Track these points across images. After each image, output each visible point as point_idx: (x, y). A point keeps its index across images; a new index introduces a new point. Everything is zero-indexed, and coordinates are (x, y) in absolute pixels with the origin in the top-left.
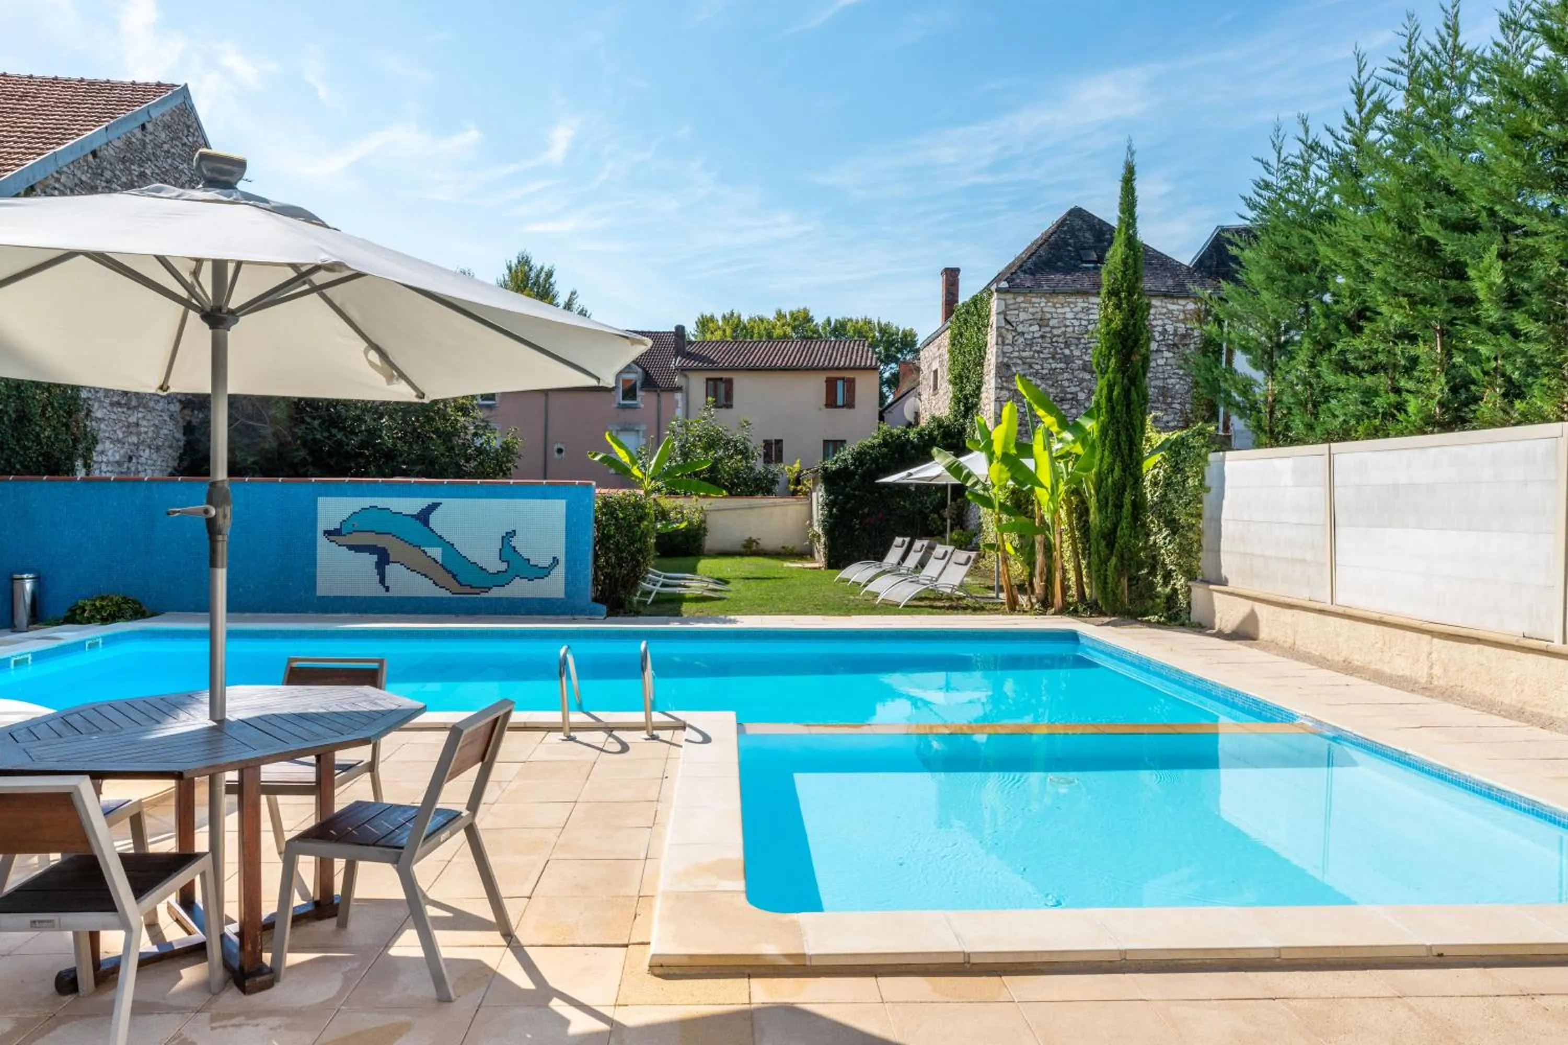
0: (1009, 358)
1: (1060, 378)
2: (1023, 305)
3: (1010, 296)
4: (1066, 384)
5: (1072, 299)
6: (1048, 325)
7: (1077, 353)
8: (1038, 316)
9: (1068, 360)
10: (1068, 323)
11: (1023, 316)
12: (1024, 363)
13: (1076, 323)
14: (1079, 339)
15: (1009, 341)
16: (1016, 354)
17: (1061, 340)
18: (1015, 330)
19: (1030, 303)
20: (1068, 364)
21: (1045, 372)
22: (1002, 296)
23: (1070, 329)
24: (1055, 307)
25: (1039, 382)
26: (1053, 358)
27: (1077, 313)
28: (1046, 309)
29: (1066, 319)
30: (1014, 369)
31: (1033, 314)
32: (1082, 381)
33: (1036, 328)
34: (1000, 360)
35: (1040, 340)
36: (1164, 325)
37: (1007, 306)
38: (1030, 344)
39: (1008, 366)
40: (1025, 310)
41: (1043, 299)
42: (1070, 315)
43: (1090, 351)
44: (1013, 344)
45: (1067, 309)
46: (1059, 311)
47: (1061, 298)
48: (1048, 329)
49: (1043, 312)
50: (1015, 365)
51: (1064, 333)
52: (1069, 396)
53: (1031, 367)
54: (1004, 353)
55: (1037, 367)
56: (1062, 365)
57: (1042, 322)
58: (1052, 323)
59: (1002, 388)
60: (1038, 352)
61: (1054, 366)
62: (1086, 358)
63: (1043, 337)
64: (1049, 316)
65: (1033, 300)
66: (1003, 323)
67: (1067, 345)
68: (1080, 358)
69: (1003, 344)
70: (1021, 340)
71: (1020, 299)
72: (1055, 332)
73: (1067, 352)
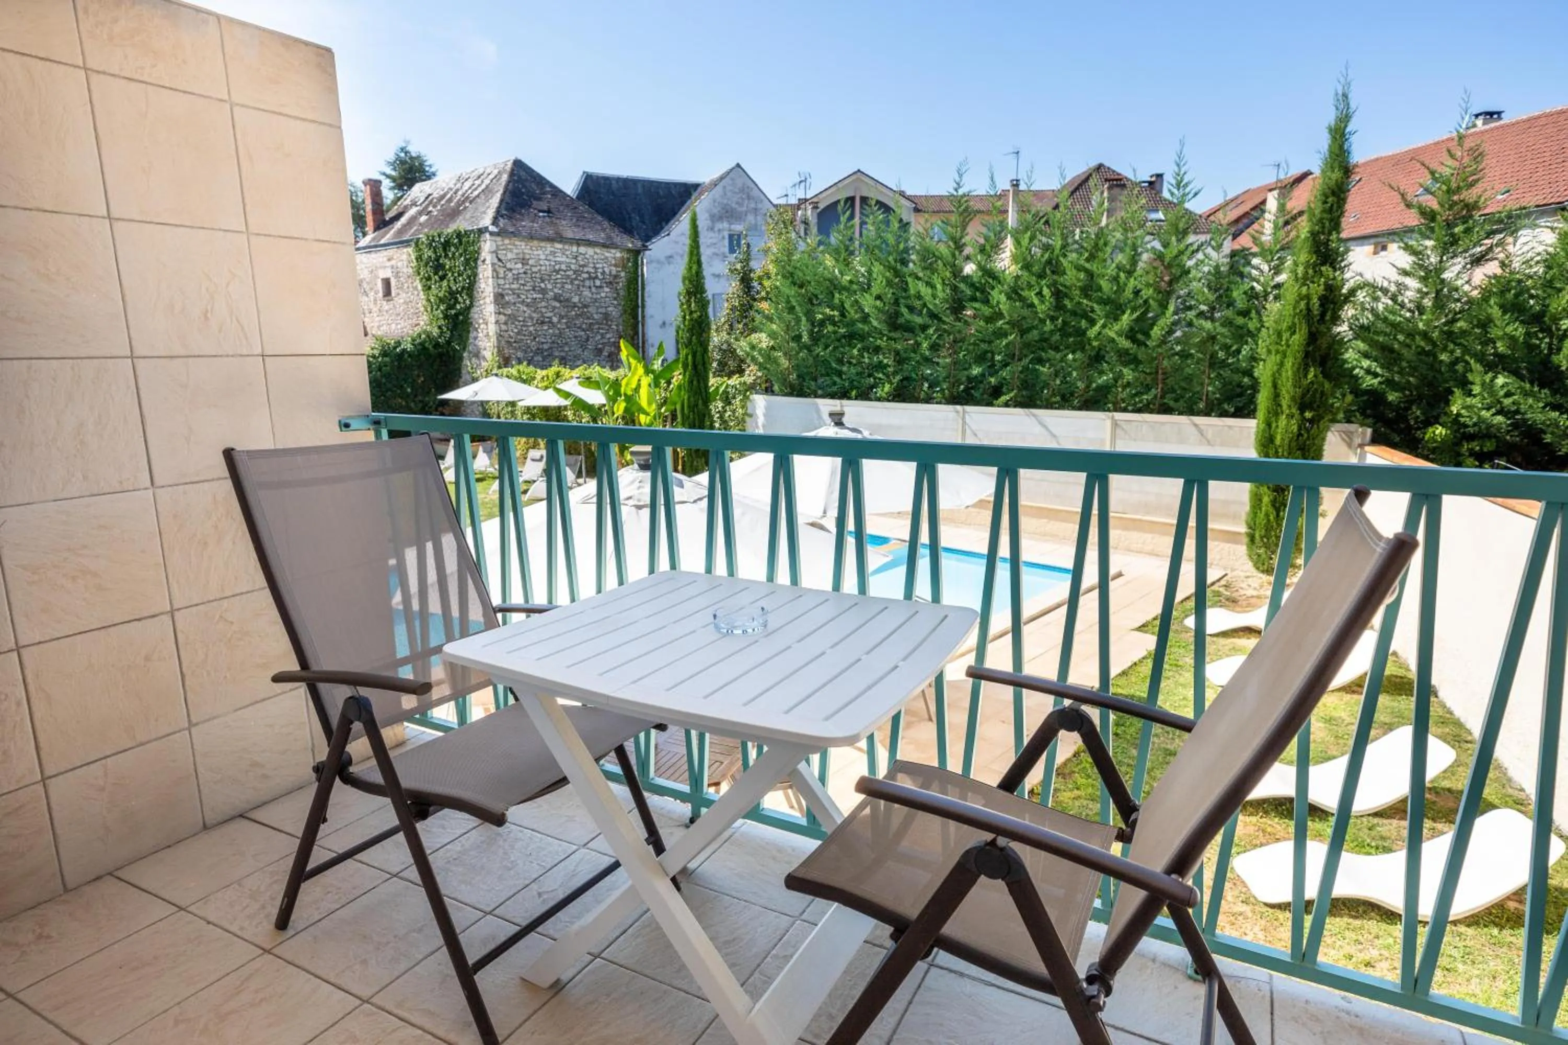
0: (504, 289)
1: (539, 305)
2: (509, 247)
3: (499, 239)
4: (544, 310)
5: (543, 244)
6: (528, 264)
7: (549, 286)
8: (521, 256)
9: (544, 291)
10: (542, 262)
11: (510, 256)
12: (514, 294)
13: (547, 263)
14: (550, 276)
15: (501, 275)
16: (507, 286)
17: (538, 275)
18: (505, 267)
19: (514, 245)
20: (544, 295)
21: (529, 300)
22: (493, 238)
23: (543, 268)
24: (531, 249)
25: (525, 309)
26: (534, 290)
27: (547, 255)
28: (526, 251)
29: (540, 259)
30: (507, 298)
31: (517, 254)
32: (554, 308)
33: (520, 266)
34: (496, 290)
35: (523, 276)
36: (603, 268)
37: (497, 246)
38: (517, 278)
39: (502, 296)
40: (511, 250)
41: (523, 244)
42: (543, 257)
43: (558, 285)
44: (504, 278)
45: (540, 252)
46: (535, 253)
47: (535, 243)
48: (528, 267)
49: (524, 253)
50: (508, 294)
51: (540, 270)
52: (547, 320)
53: (519, 296)
54: (499, 285)
55: (523, 297)
56: (541, 296)
57: (524, 262)
58: (531, 262)
59: (500, 313)
60: (523, 285)
61: (535, 296)
62: (556, 290)
63: (525, 273)
64: (528, 257)
65: (517, 243)
66: (496, 261)
67: (543, 281)
68: (551, 290)
69: (498, 278)
70: (510, 275)
71: (507, 241)
72: (534, 269)
73: (543, 285)
